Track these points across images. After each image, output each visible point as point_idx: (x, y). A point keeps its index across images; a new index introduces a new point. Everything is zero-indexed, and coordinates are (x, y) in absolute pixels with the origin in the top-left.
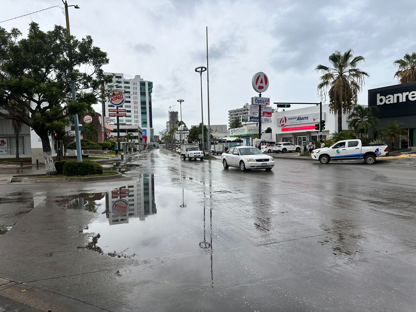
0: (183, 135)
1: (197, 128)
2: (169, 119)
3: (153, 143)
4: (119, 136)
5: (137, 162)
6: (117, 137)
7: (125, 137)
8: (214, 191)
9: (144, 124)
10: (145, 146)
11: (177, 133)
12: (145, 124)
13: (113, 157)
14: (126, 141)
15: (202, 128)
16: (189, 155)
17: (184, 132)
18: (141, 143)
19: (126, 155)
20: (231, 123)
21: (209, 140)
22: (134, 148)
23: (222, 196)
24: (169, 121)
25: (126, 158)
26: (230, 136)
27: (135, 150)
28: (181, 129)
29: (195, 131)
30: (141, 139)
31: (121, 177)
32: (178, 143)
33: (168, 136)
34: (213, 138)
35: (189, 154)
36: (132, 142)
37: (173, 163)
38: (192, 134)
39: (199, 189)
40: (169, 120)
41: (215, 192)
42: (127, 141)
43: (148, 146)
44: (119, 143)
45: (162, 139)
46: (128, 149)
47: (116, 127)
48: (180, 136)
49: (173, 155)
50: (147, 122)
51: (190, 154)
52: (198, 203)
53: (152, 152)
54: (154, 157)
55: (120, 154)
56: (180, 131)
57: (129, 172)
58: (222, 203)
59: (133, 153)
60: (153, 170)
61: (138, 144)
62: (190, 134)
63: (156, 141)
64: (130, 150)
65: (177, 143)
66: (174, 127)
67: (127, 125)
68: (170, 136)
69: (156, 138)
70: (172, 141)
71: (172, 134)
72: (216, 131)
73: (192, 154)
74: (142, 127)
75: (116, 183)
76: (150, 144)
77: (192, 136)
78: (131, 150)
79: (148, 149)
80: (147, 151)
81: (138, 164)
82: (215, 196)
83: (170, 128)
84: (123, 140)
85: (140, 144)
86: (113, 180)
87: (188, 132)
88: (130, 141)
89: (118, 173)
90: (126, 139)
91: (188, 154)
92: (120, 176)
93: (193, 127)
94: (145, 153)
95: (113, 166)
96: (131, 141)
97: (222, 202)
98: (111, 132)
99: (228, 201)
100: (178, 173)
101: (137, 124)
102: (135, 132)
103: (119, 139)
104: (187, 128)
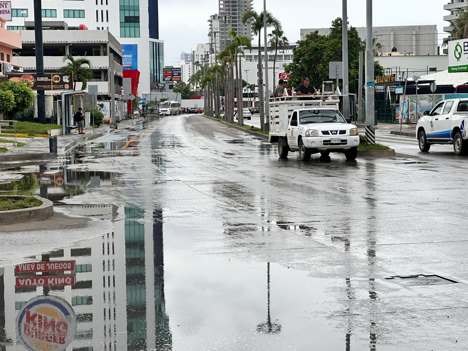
0: (271, 64)
1: (323, 38)
2: (220, 5)
3: (158, 95)
4: (40, 71)
5: (103, 164)
6: (33, 71)
7: (63, 71)
8: (389, 275)
9: (127, 24)
10: (132, 105)
11: (249, 58)
12: (132, 24)
13: (20, 145)
14: (67, 86)
15: (341, 38)
16: (304, 139)
17: (274, 53)
18: (117, 96)
19: (66, 137)
20: (455, 17)
21: (370, 83)
22: (93, 113)
23: (420, 296)
24: (221, 13)
25: (67, 148)
26: (450, 68)
27: (97, 120)
28: (263, 44)
29: (316, 50)
30: (118, 80)
31: (48, 215)
32: (252, 95)
33: (215, 69)
34: (381, 74)
35: (303, 135)
36: (86, 91)
37: (232, 169)
38: (305, 61)
39: (332, 264)
40: (220, 9)
41: (393, 278)
42: (71, 88)
43: (140, 107)
44: (41, 93)
45: (194, 79)
46: (72, 115)
47: (30, 37)
48: (260, 67)
49: (232, 138)
50: (138, 17)
51: (309, 136)
52: (329, 318)
53: (156, 127)
54: (163, 144)
55: (47, 133)
56: (260, 48)
57: (76, 200)
58: (422, 321)
59: (89, 131)
60: (158, 193)
61: (107, 98)
62: (296, 60)
63: (171, 87)
64: (79, 118)
65: (245, 95)
66: (237, 36)
67: (70, 29)
68: (223, 67)
69: (172, 75)
70: (230, 87)
71: (230, 61)
72: (394, 50)
73: (315, 133)
74: (123, 35)
75: (33, 236)
76: (148, 99)
77: (302, 69)
78: (83, 118)
79: (143, 115)
80: (137, 124)
81: (109, 171)
82: (394, 294)
83: (222, 37)
84: (54, 84)
85: (116, 99)
86: (23, 226)
87: (290, 52)
88: (79, 85)
89: (41, 203)
90: (66, 79)
91: (300, 137)
92: (47, 212)
93: (308, 36)
94: (133, 130)
95: (21, 177)
96: (84, 87)
97: (419, 316)
98: (14, 55)
99: (445, 313)
100: (252, 204)
101: (105, 24)
102: (98, 54)
103: (42, 79)
104: (285, 39)
